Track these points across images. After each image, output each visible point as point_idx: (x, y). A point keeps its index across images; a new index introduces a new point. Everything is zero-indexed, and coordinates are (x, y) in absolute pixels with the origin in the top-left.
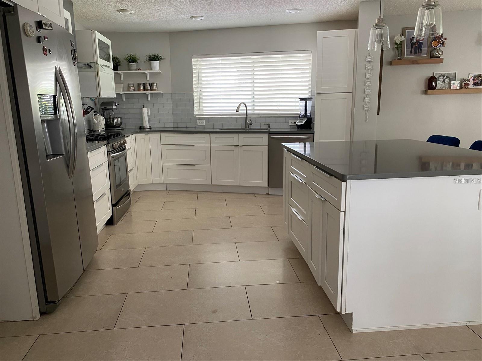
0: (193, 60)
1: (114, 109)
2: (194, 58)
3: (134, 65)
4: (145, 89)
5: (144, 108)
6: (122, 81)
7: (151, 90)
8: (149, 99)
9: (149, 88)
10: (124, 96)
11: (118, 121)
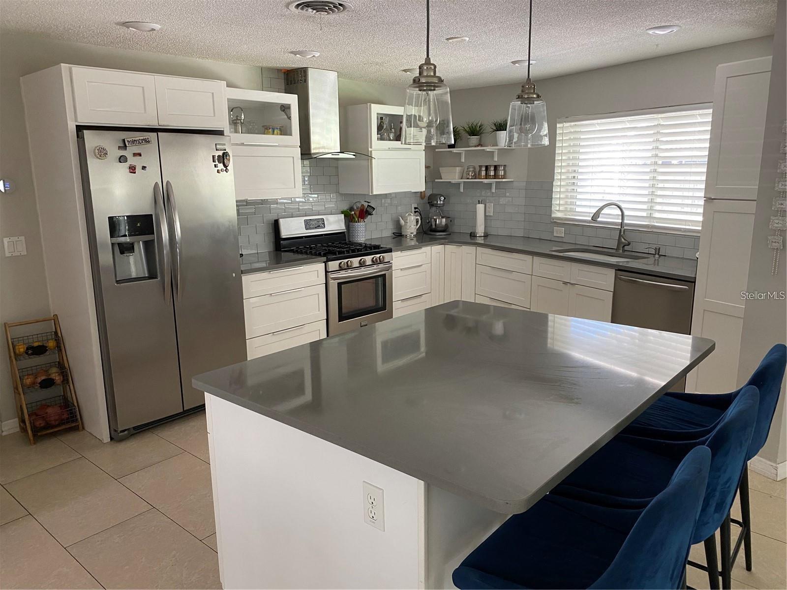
0: (558, 125)
1: (439, 206)
2: (560, 123)
3: (474, 139)
4: (487, 176)
5: (478, 205)
6: (462, 162)
7: (495, 177)
8: (493, 190)
9: (492, 173)
10: (462, 185)
11: (441, 222)
